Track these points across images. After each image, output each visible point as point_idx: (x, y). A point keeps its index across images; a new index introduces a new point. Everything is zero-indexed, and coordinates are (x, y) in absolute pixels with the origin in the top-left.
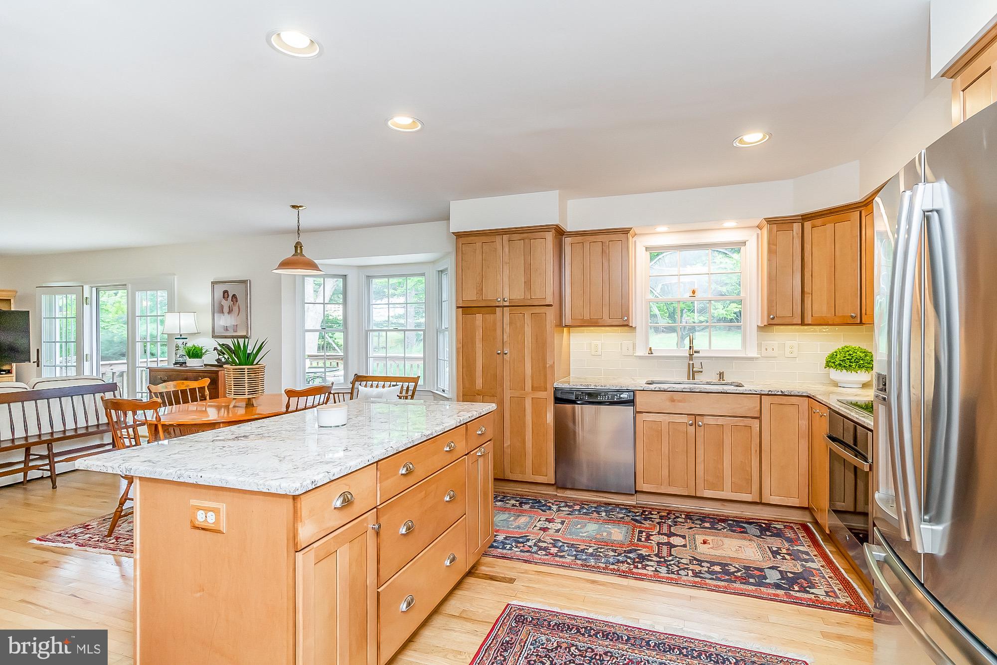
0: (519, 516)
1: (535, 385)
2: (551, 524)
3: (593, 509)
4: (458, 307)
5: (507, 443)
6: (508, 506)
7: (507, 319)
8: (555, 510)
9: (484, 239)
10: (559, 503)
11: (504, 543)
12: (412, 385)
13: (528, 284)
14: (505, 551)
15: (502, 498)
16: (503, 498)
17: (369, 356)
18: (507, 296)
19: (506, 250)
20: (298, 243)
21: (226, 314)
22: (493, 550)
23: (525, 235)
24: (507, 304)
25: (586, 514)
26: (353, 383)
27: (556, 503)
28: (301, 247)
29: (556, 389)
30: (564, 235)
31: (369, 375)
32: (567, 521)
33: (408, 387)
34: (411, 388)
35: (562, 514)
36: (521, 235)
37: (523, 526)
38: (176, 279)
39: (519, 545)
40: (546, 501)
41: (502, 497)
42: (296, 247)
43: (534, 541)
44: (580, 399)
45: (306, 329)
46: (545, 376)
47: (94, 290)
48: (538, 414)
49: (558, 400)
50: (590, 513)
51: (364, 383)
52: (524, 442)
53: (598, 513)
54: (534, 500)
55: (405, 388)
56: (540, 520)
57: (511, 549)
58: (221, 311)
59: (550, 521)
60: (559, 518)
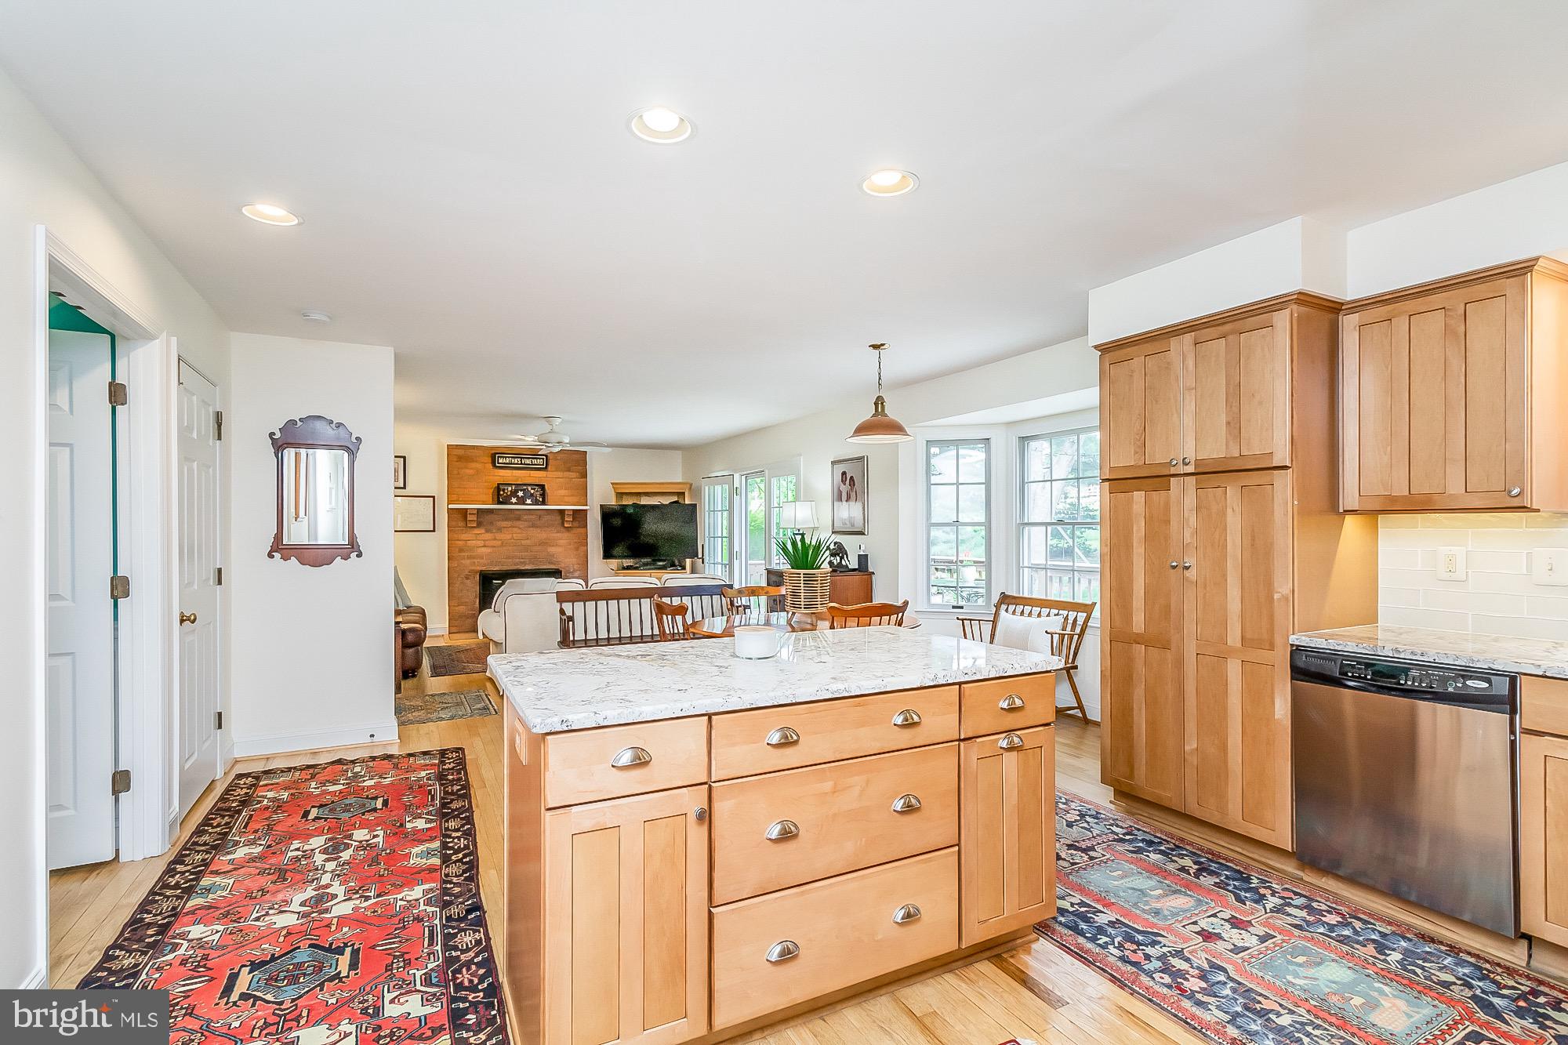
0: (1175, 892)
1: (1248, 636)
2: (1235, 931)
3: (1373, 937)
4: (1104, 480)
5: (1191, 745)
6: (1171, 867)
7: (1190, 500)
8: (1269, 906)
9: (1149, 348)
10: (1293, 896)
11: (1101, 930)
12: (1082, 616)
13: (1235, 427)
14: (1089, 945)
15: (1168, 848)
16: (1173, 850)
17: (1021, 565)
18: (1190, 455)
19: (1191, 363)
20: (879, 398)
21: (844, 503)
22: (1071, 935)
23: (1227, 327)
24: (1190, 469)
25: (1343, 940)
26: (998, 607)
27: (1286, 894)
28: (882, 404)
29: (1296, 650)
30: (1341, 310)
31: (1021, 595)
32: (1279, 937)
33: (1075, 620)
34: (1080, 621)
35: (1280, 921)
36: (1220, 328)
37: (1166, 913)
38: (802, 460)
39: (1128, 945)
40: (1263, 881)
41: (1172, 846)
42: (876, 404)
43: (1165, 950)
44: (1353, 676)
45: (932, 522)
46: (1271, 617)
47: (744, 478)
48: (1257, 697)
49: (1299, 673)
50: (1358, 942)
51: (1012, 608)
52: (1224, 748)
53: (1381, 948)
54: (1238, 872)
55: (1070, 621)
56: (1215, 915)
57: (1104, 946)
58: (840, 499)
59: (1235, 923)
60: (1266, 924)
